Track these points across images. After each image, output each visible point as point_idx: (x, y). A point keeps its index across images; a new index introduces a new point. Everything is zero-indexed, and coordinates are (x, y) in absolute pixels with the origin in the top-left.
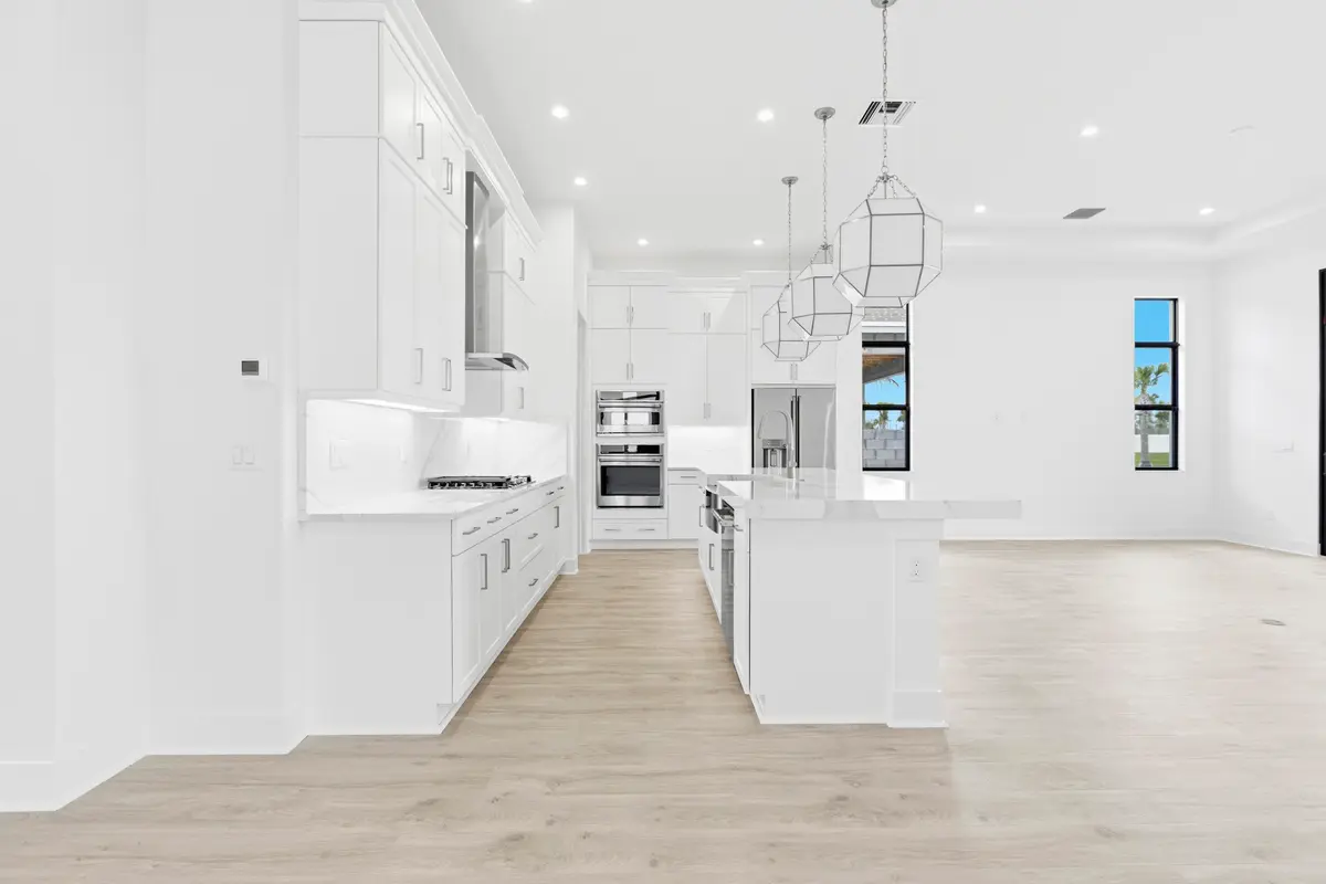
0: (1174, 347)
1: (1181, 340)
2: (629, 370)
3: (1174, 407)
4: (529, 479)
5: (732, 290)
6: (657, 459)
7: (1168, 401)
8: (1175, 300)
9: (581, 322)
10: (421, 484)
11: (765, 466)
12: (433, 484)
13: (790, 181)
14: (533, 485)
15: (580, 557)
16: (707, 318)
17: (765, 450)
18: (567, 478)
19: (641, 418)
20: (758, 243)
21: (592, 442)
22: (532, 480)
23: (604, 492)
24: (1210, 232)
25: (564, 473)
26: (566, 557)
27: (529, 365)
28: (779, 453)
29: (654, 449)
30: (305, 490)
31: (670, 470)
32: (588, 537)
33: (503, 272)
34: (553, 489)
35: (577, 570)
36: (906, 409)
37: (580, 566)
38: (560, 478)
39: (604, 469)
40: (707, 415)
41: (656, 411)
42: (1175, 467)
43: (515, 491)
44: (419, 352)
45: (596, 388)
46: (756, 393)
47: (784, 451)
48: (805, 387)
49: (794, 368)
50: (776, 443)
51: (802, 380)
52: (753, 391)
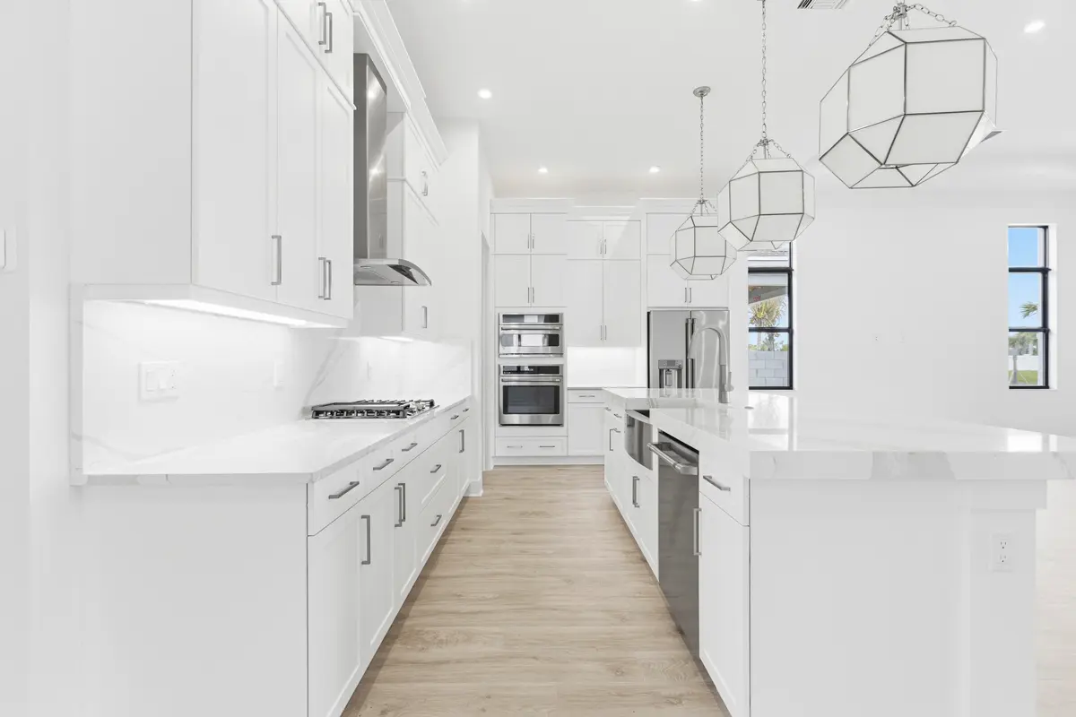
0: (1045, 271)
1: (1052, 265)
2: (531, 293)
3: (1045, 329)
4: (432, 404)
5: (628, 218)
6: (557, 378)
8: (1046, 228)
9: (485, 247)
10: (304, 411)
11: (661, 386)
12: (317, 413)
13: (702, 93)
14: (436, 410)
15: (485, 474)
16: (604, 244)
17: (661, 371)
18: (471, 398)
19: (536, 340)
20: (654, 170)
21: (495, 363)
22: (436, 405)
23: (506, 412)
25: (468, 394)
26: (470, 479)
27: (432, 282)
28: (674, 373)
29: (555, 370)
30: (79, 438)
31: (569, 389)
32: (492, 454)
33: (404, 180)
34: (457, 413)
35: (482, 491)
36: (790, 330)
37: (485, 484)
38: (465, 400)
39: (506, 388)
40: (603, 337)
41: (555, 333)
43: (417, 420)
44: (275, 240)
45: (498, 310)
46: (651, 316)
47: (679, 371)
48: (699, 309)
49: (688, 294)
50: (672, 363)
51: (696, 303)
52: (649, 313)
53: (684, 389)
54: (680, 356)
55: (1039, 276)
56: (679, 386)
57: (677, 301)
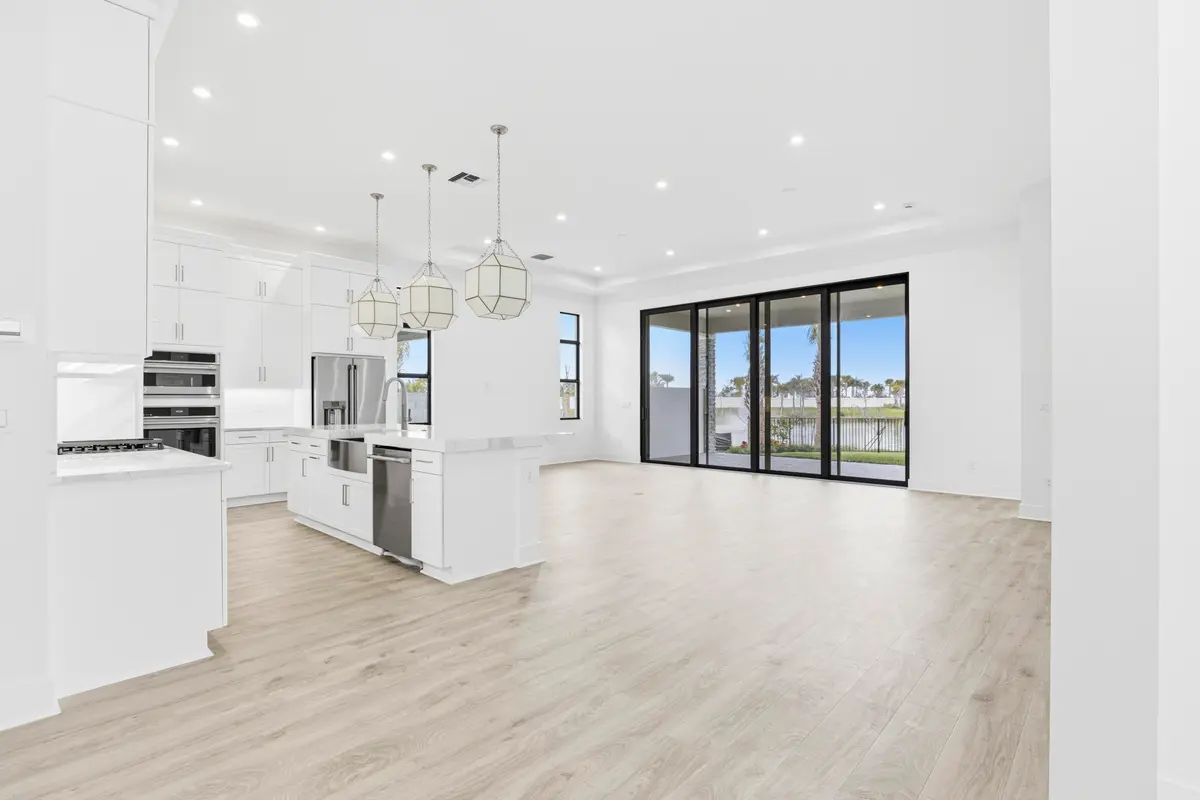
0: (577, 343)
1: (581, 341)
2: (179, 330)
3: (577, 381)
5: (289, 265)
6: (214, 420)
7: (574, 378)
8: (578, 316)
11: (325, 423)
13: (378, 197)
16: (262, 288)
17: (326, 411)
20: (320, 229)
24: (595, 279)
28: (338, 412)
29: (210, 411)
31: (226, 431)
36: (427, 377)
40: (262, 378)
41: (210, 373)
42: (578, 418)
46: (316, 361)
47: (343, 411)
48: (361, 357)
49: (350, 341)
50: (336, 404)
51: (356, 351)
52: (313, 358)
53: (346, 425)
54: (343, 398)
55: (574, 346)
56: (343, 422)
57: (340, 348)
